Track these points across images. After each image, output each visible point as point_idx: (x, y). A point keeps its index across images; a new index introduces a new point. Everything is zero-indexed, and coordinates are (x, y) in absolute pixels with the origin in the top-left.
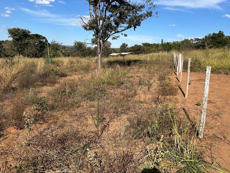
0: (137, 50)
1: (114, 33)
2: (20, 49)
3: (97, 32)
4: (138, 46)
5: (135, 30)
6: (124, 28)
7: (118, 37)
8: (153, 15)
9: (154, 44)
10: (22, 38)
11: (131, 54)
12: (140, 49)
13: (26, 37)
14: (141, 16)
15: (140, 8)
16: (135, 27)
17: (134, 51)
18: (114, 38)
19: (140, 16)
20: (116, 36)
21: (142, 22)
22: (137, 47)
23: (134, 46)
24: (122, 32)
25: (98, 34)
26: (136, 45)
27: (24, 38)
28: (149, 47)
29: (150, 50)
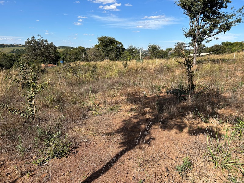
0: (217, 50)
1: (207, 38)
2: (107, 54)
3: (194, 37)
4: (219, 46)
5: (225, 34)
6: (215, 33)
7: (211, 40)
8: (242, 21)
9: (237, 43)
10: (108, 45)
11: (212, 54)
12: (220, 49)
13: (111, 44)
14: (232, 22)
15: (231, 16)
16: (225, 32)
17: (214, 52)
18: (208, 42)
19: (230, 22)
20: (210, 40)
21: (232, 27)
22: (217, 47)
23: (213, 46)
24: (214, 36)
25: (195, 40)
26: (215, 46)
27: (110, 45)
28: (230, 47)
29: (232, 50)
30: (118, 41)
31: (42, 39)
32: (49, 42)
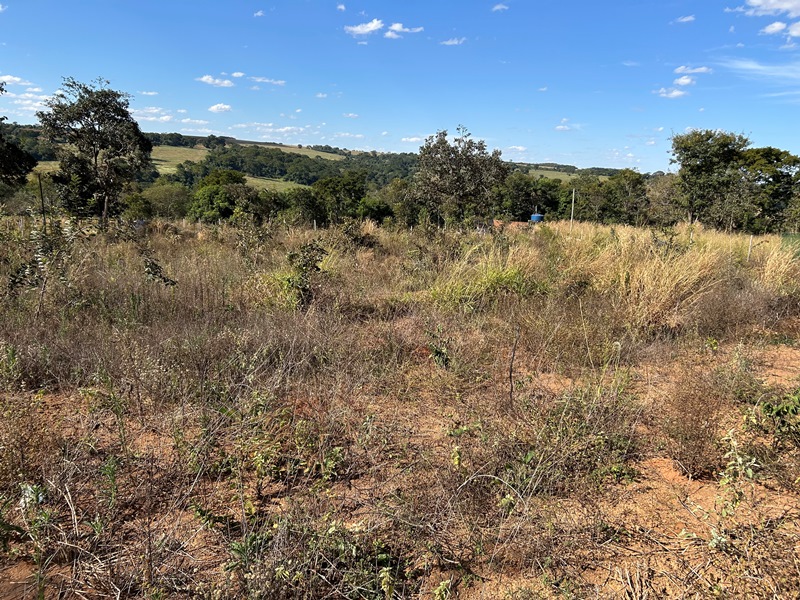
10: (714, 164)
30: (786, 153)
31: (468, 139)
32: (490, 151)
